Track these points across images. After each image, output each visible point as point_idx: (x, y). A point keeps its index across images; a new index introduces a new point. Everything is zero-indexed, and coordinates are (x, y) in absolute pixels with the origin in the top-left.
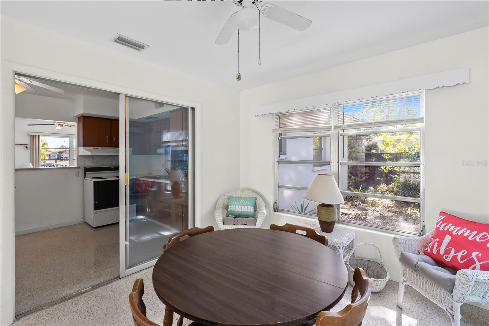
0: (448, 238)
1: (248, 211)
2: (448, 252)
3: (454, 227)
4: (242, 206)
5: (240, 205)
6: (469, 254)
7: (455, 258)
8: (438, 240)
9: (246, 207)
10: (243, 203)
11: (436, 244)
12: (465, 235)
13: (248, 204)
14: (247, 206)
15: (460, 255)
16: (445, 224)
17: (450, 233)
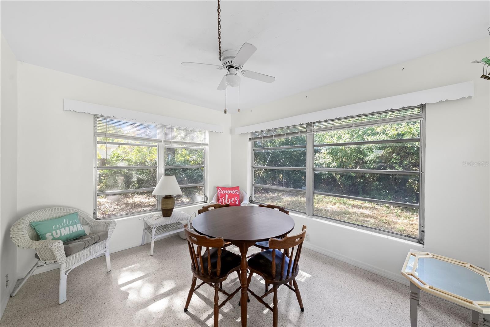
0: (227, 196)
1: (79, 230)
2: (228, 201)
3: (226, 191)
4: (70, 227)
5: (66, 226)
6: (235, 199)
7: (231, 202)
8: (224, 198)
9: (75, 226)
10: (69, 223)
11: (224, 200)
12: (231, 193)
13: (76, 222)
14: (76, 224)
15: (232, 200)
16: (223, 191)
17: (227, 194)
